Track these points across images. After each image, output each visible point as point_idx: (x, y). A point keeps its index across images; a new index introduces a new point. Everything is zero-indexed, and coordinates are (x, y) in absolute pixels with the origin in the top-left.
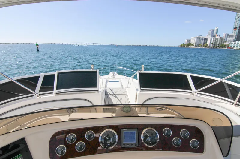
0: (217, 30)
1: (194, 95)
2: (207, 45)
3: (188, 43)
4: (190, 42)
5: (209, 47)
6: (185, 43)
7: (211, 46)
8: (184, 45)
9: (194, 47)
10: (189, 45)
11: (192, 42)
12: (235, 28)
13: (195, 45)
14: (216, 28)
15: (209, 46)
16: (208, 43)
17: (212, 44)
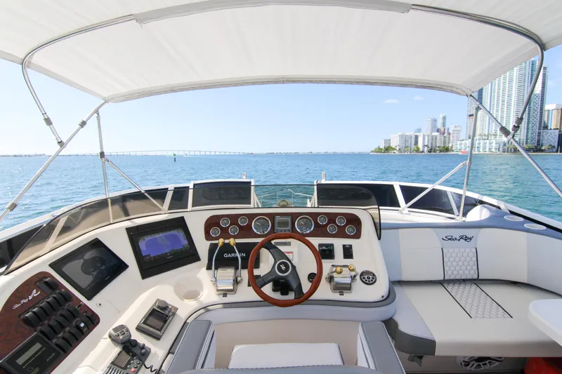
0: (444, 118)
1: (402, 213)
2: (418, 149)
3: (387, 145)
4: (390, 144)
5: (423, 152)
6: (382, 147)
7: (426, 149)
8: (379, 150)
9: (397, 152)
10: (388, 149)
11: (393, 145)
12: (470, 115)
13: (398, 148)
14: (441, 116)
15: (421, 150)
16: (420, 145)
17: (427, 146)
